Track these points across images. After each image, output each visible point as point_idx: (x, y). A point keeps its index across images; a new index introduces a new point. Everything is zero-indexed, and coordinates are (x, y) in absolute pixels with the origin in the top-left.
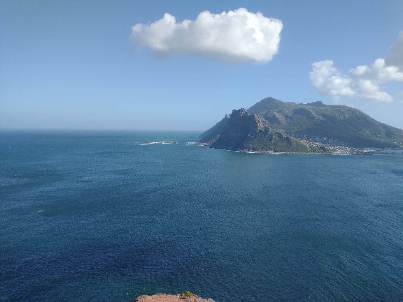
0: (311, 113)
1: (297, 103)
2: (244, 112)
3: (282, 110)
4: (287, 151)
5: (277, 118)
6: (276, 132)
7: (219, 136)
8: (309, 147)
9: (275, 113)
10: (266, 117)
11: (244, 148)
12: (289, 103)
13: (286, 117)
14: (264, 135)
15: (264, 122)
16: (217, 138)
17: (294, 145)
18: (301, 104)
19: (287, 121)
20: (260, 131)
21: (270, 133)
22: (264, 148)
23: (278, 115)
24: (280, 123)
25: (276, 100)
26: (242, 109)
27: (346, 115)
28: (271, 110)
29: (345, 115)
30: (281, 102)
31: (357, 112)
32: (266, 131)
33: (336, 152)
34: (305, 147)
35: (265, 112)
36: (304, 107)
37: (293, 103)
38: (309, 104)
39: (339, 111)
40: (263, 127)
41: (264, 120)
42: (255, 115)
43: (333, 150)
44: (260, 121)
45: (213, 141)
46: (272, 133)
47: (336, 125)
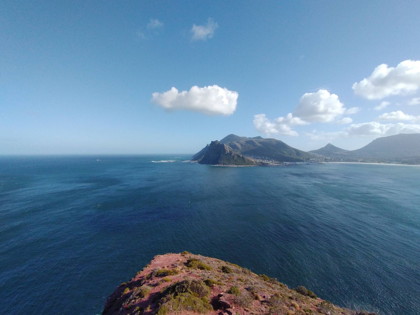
0: (255, 143)
1: (248, 137)
2: (218, 143)
3: (239, 141)
4: (243, 165)
5: (237, 146)
6: (236, 154)
7: (203, 156)
8: (255, 162)
9: (235, 143)
11: (218, 164)
12: (243, 137)
13: (242, 145)
14: (230, 155)
15: (229, 148)
16: (203, 158)
17: (247, 161)
18: (250, 138)
19: (242, 148)
20: (227, 153)
21: (233, 154)
22: (230, 163)
23: (237, 144)
24: (238, 148)
25: (235, 136)
27: (274, 144)
28: (233, 141)
30: (238, 137)
31: (280, 142)
32: (231, 153)
34: (252, 162)
35: (229, 143)
36: (251, 140)
37: (245, 137)
38: (254, 138)
39: (270, 141)
40: (229, 151)
41: (229, 147)
42: (224, 144)
44: (227, 147)
45: (200, 160)
46: (234, 154)
47: (269, 149)
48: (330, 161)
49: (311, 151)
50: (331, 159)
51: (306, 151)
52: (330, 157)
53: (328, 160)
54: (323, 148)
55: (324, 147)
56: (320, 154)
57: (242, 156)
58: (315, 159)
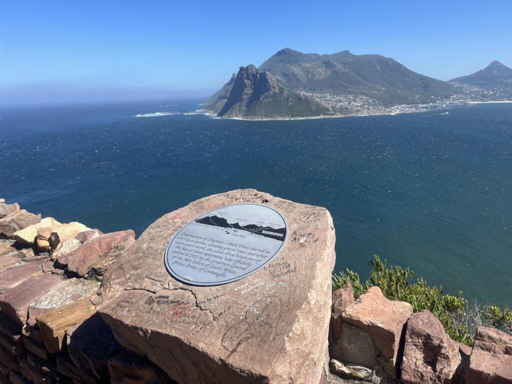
0: (335, 66)
1: (321, 54)
2: (253, 69)
3: (301, 63)
4: (305, 116)
6: (293, 93)
8: (331, 109)
9: (293, 68)
10: (283, 75)
11: (256, 115)
13: (307, 72)
14: (279, 97)
15: (279, 81)
17: (314, 108)
18: (325, 56)
19: (308, 78)
20: (274, 93)
21: (285, 94)
22: (279, 114)
23: (296, 71)
25: (294, 51)
26: (251, 65)
27: (378, 67)
28: (288, 65)
29: (376, 67)
30: (300, 54)
31: (390, 62)
32: (281, 93)
35: (281, 68)
36: (328, 59)
37: (315, 54)
38: (334, 55)
39: (369, 61)
40: (277, 88)
41: (279, 78)
42: (267, 73)
44: (274, 79)
46: (288, 94)
47: (365, 79)
48: (491, 100)
49: (456, 80)
50: (495, 95)
51: (445, 81)
52: (493, 91)
53: (488, 97)
54: (481, 71)
55: (485, 69)
56: (474, 85)
57: (306, 97)
58: (460, 96)
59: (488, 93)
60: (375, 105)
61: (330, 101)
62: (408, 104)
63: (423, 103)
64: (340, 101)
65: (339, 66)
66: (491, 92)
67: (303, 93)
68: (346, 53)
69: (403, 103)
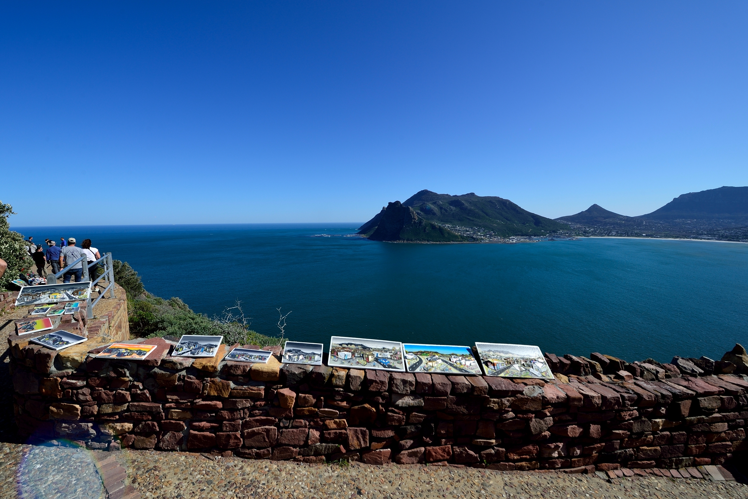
0: (463, 204)
1: (452, 194)
2: (400, 205)
3: (436, 202)
4: (440, 241)
5: (432, 210)
6: (430, 223)
7: (377, 227)
8: (459, 237)
9: (430, 205)
10: (422, 209)
11: (399, 240)
12: (443, 195)
13: (441, 208)
14: (419, 226)
15: (418, 213)
16: (375, 229)
17: (446, 235)
18: (456, 196)
19: (441, 213)
20: (415, 222)
21: (424, 224)
22: (418, 239)
23: (432, 207)
24: (434, 214)
25: (431, 192)
26: (397, 201)
28: (426, 202)
29: (496, 206)
30: (435, 194)
31: (508, 203)
32: (420, 223)
33: (485, 241)
34: (456, 237)
35: (420, 204)
36: (457, 199)
37: (447, 195)
38: (462, 196)
39: (490, 202)
40: (417, 219)
41: (419, 211)
42: (410, 207)
43: (482, 239)
44: (414, 212)
45: (372, 232)
47: (487, 215)
48: (593, 235)
49: (562, 218)
50: (595, 231)
51: (553, 219)
52: (594, 228)
53: (590, 233)
54: (582, 212)
55: (586, 211)
56: (577, 223)
57: (440, 226)
58: (566, 231)
59: (590, 230)
60: (495, 235)
61: (459, 230)
62: (522, 236)
63: (535, 236)
64: (467, 231)
65: (466, 204)
66: (592, 230)
67: (437, 224)
68: (472, 194)
69: (518, 235)
